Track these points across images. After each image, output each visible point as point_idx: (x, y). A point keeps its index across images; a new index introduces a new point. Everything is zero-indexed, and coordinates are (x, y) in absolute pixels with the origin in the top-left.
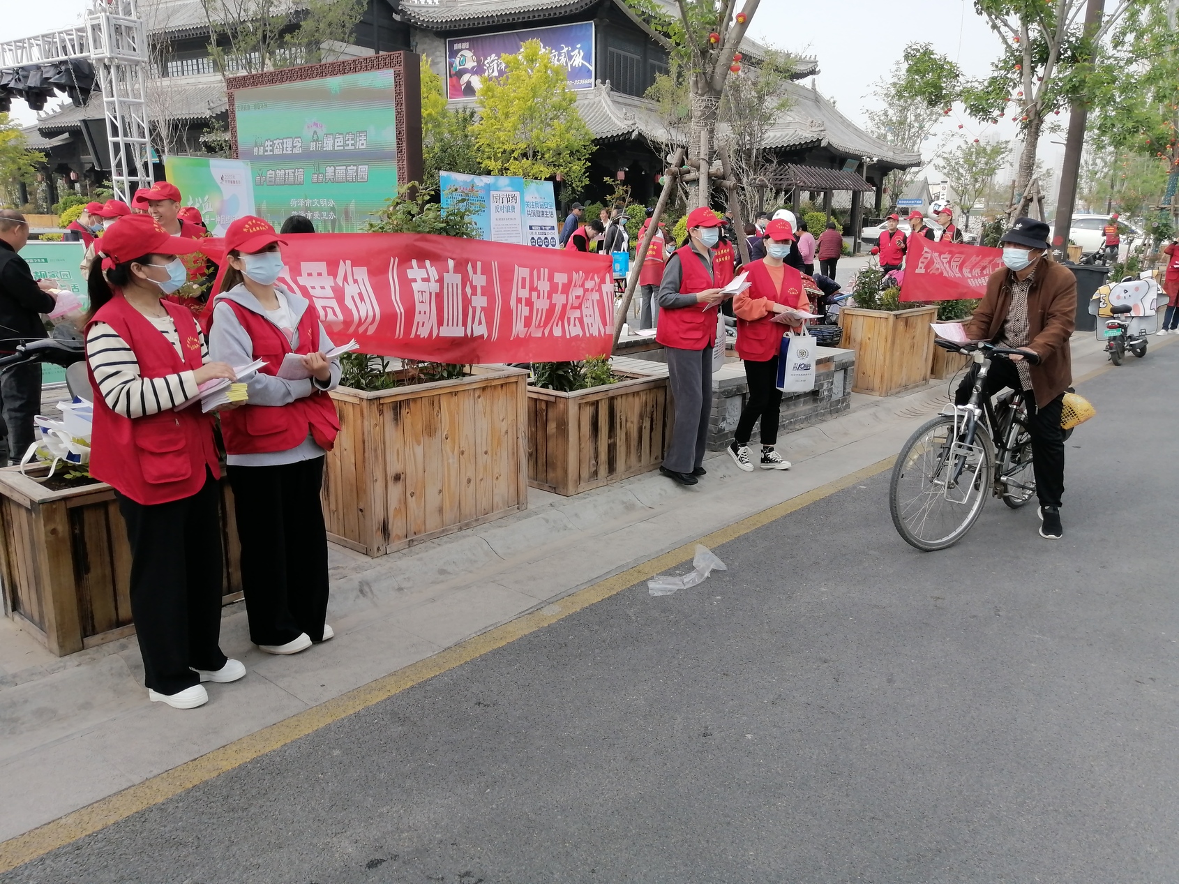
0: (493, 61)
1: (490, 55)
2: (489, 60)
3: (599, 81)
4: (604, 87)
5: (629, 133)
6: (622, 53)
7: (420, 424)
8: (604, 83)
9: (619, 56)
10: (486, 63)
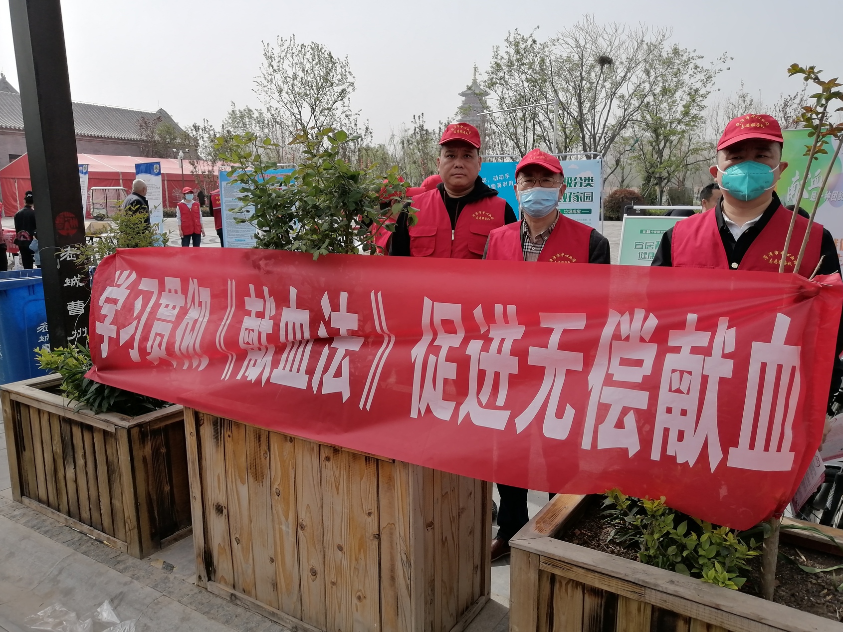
7: (243, 459)
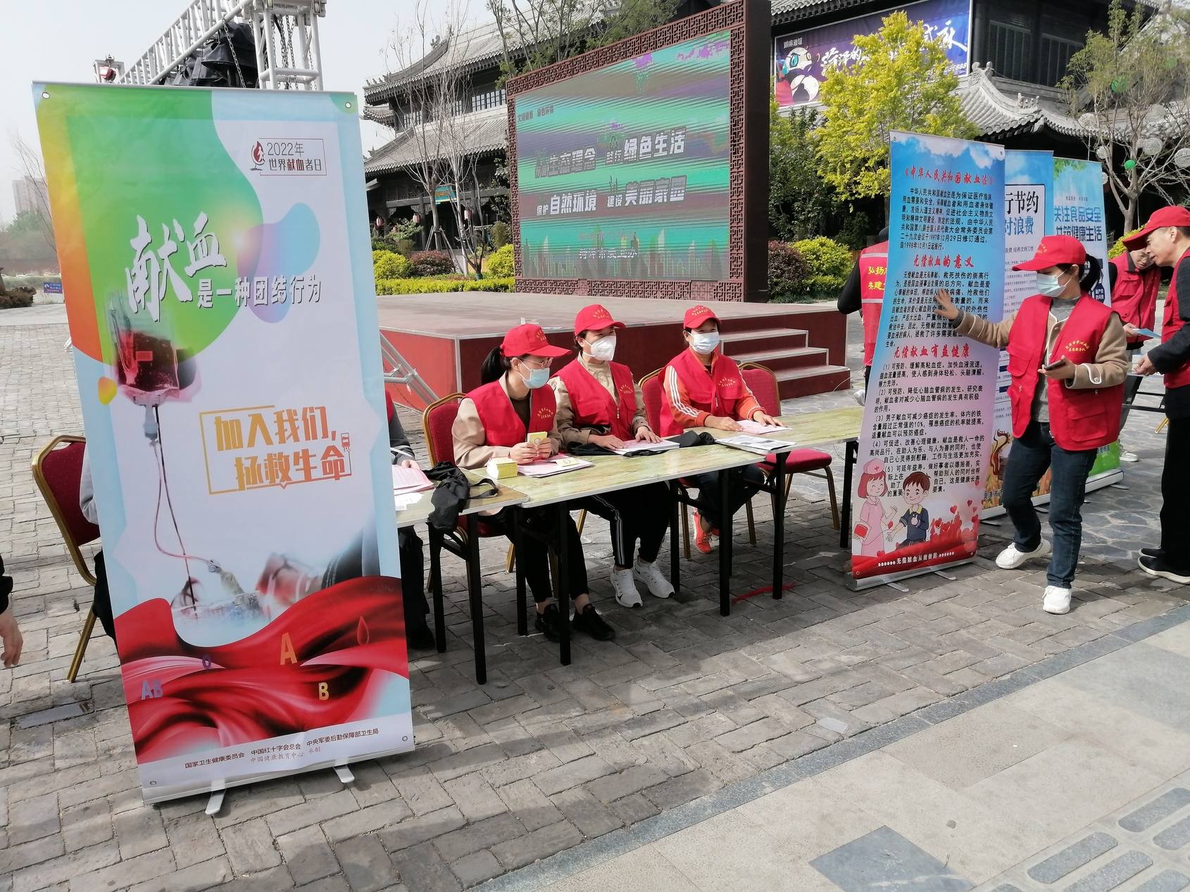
0: (833, 56)
1: (829, 50)
2: (827, 55)
3: (976, 64)
4: (983, 72)
5: (1030, 124)
6: (1008, 26)
8: (983, 66)
9: (1003, 30)
10: (823, 59)
